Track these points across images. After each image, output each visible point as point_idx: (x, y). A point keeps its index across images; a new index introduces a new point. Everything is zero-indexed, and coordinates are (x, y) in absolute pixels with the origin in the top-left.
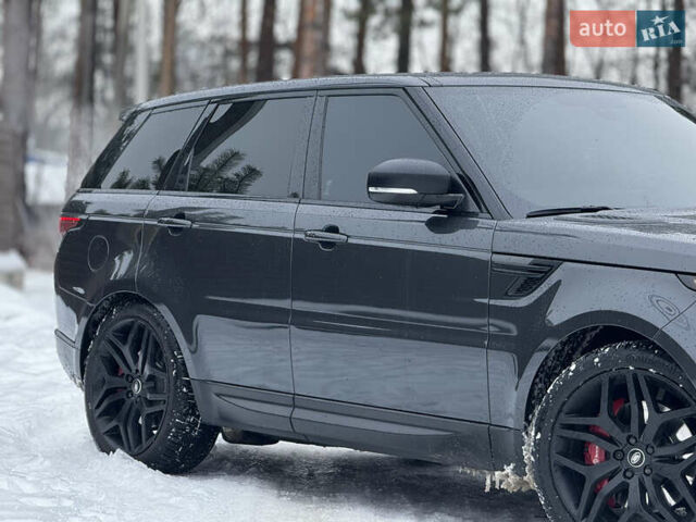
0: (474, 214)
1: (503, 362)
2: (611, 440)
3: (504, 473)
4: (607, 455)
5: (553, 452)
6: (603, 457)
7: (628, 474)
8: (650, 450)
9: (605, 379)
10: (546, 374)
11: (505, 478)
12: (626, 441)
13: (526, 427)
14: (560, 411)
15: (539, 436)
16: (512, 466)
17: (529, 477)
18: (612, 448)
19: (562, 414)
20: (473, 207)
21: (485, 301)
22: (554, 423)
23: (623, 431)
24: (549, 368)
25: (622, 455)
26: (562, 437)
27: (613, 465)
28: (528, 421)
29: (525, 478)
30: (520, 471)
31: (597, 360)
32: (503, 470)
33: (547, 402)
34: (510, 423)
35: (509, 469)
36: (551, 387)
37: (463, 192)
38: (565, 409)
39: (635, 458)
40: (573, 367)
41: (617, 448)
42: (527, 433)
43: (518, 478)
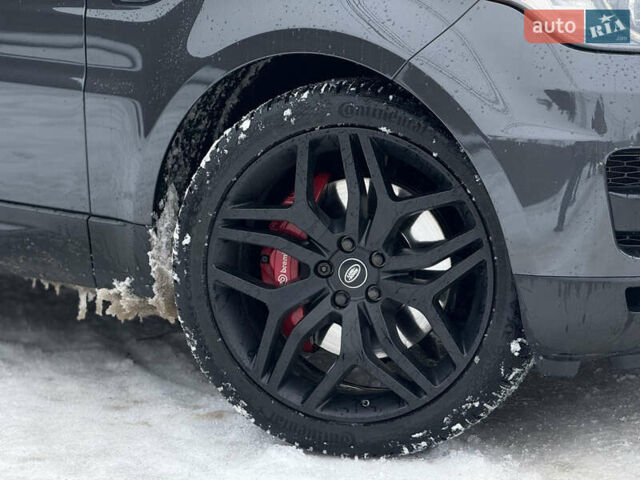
2: (312, 245)
3: (112, 292)
4: (302, 270)
5: (212, 267)
6: (295, 275)
7: (340, 299)
8: (376, 259)
9: (302, 145)
10: (193, 138)
11: (119, 298)
12: (336, 248)
13: (154, 221)
14: (224, 198)
15: (187, 241)
16: (128, 281)
17: (157, 301)
18: (311, 258)
19: (227, 203)
22: (214, 220)
23: (331, 229)
25: (327, 270)
26: (226, 241)
27: (314, 285)
28: (158, 211)
29: (151, 301)
30: (142, 287)
31: (288, 112)
32: (111, 287)
33: (201, 181)
35: (121, 287)
36: (207, 158)
38: (232, 194)
39: (352, 273)
40: (246, 125)
41: (319, 258)
42: (156, 230)
43: (137, 300)
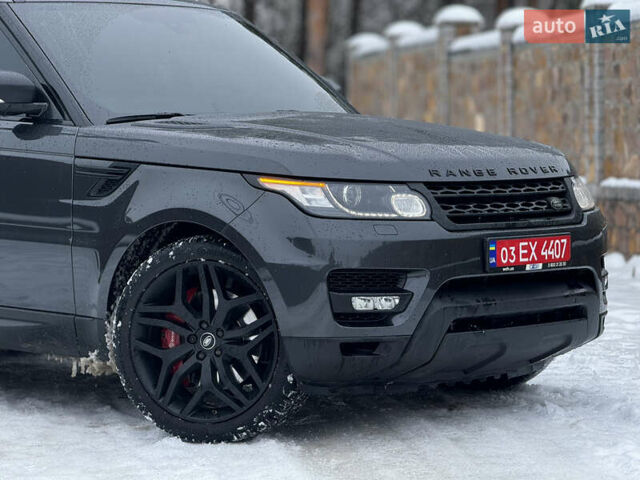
0: (58, 122)
1: (86, 258)
2: (185, 326)
3: (88, 359)
4: (182, 340)
5: (133, 338)
6: (178, 341)
7: (201, 356)
8: (220, 333)
9: (179, 270)
10: (126, 267)
11: (90, 363)
12: (198, 327)
13: (108, 317)
14: (139, 301)
15: (120, 325)
16: (96, 352)
17: (111, 362)
18: (186, 333)
19: (141, 305)
20: (56, 115)
21: (69, 201)
22: (134, 312)
23: (195, 317)
24: (129, 262)
25: (194, 339)
26: (140, 324)
27: (187, 348)
28: (111, 311)
29: (108, 363)
30: (103, 357)
31: (171, 253)
32: (88, 356)
33: (127, 293)
34: (94, 313)
35: (93, 356)
36: (131, 280)
37: (47, 101)
38: (143, 299)
39: (207, 341)
40: (150, 261)
41: (190, 333)
42: (109, 322)
43: (102, 363)
